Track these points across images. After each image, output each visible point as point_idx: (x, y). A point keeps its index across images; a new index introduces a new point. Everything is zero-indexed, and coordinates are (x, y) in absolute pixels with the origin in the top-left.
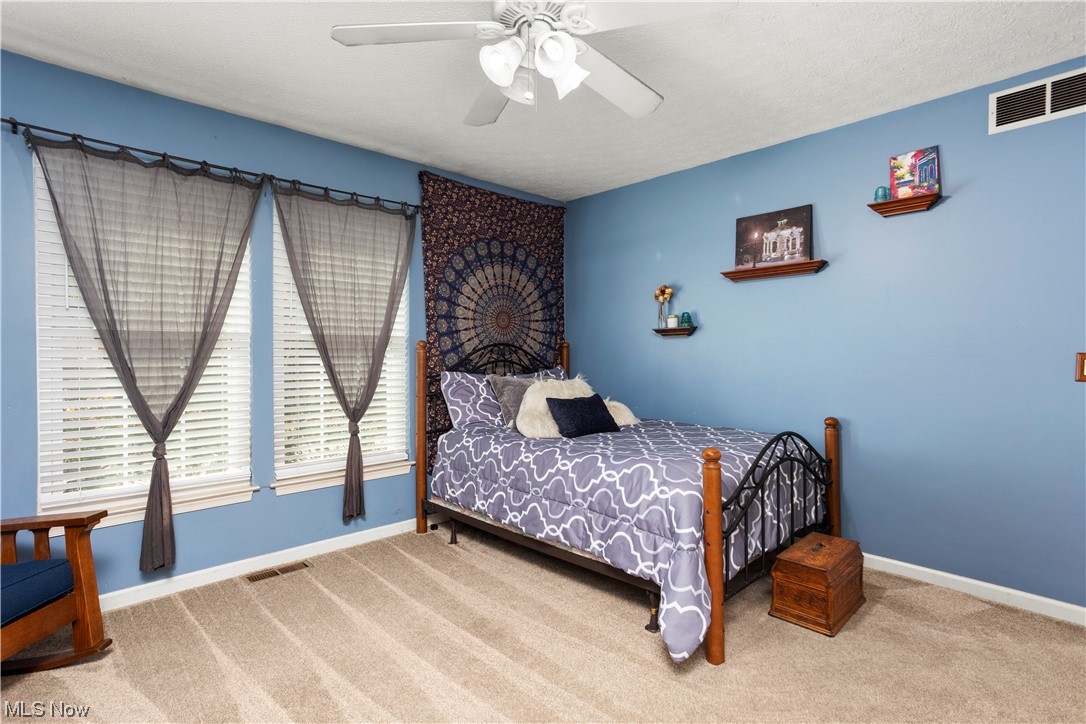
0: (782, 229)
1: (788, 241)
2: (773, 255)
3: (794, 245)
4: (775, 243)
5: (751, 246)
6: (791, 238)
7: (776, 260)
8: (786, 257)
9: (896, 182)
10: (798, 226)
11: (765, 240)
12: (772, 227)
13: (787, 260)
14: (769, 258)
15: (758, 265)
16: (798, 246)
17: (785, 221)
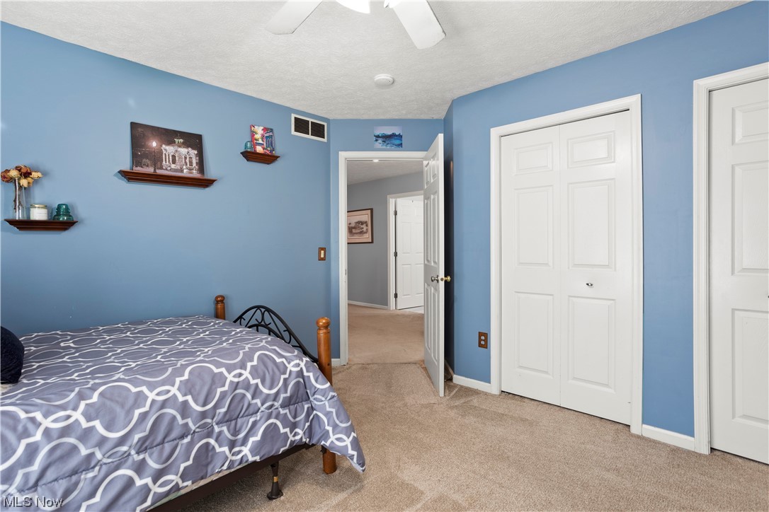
0: (180, 147)
1: (186, 158)
2: (173, 166)
3: (191, 163)
4: (174, 157)
5: (151, 153)
6: (188, 157)
7: (176, 170)
8: (185, 171)
9: (253, 141)
10: (193, 149)
11: (164, 152)
12: (171, 143)
13: (186, 173)
14: (168, 168)
15: (159, 172)
16: (194, 165)
17: (182, 140)
